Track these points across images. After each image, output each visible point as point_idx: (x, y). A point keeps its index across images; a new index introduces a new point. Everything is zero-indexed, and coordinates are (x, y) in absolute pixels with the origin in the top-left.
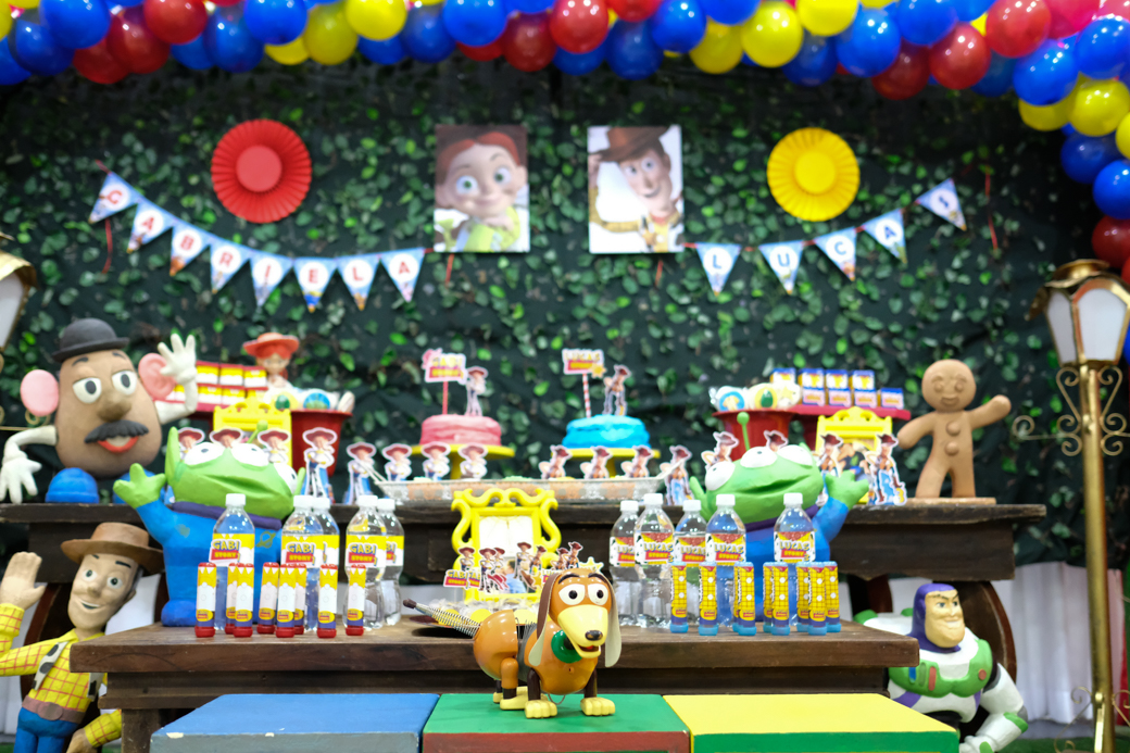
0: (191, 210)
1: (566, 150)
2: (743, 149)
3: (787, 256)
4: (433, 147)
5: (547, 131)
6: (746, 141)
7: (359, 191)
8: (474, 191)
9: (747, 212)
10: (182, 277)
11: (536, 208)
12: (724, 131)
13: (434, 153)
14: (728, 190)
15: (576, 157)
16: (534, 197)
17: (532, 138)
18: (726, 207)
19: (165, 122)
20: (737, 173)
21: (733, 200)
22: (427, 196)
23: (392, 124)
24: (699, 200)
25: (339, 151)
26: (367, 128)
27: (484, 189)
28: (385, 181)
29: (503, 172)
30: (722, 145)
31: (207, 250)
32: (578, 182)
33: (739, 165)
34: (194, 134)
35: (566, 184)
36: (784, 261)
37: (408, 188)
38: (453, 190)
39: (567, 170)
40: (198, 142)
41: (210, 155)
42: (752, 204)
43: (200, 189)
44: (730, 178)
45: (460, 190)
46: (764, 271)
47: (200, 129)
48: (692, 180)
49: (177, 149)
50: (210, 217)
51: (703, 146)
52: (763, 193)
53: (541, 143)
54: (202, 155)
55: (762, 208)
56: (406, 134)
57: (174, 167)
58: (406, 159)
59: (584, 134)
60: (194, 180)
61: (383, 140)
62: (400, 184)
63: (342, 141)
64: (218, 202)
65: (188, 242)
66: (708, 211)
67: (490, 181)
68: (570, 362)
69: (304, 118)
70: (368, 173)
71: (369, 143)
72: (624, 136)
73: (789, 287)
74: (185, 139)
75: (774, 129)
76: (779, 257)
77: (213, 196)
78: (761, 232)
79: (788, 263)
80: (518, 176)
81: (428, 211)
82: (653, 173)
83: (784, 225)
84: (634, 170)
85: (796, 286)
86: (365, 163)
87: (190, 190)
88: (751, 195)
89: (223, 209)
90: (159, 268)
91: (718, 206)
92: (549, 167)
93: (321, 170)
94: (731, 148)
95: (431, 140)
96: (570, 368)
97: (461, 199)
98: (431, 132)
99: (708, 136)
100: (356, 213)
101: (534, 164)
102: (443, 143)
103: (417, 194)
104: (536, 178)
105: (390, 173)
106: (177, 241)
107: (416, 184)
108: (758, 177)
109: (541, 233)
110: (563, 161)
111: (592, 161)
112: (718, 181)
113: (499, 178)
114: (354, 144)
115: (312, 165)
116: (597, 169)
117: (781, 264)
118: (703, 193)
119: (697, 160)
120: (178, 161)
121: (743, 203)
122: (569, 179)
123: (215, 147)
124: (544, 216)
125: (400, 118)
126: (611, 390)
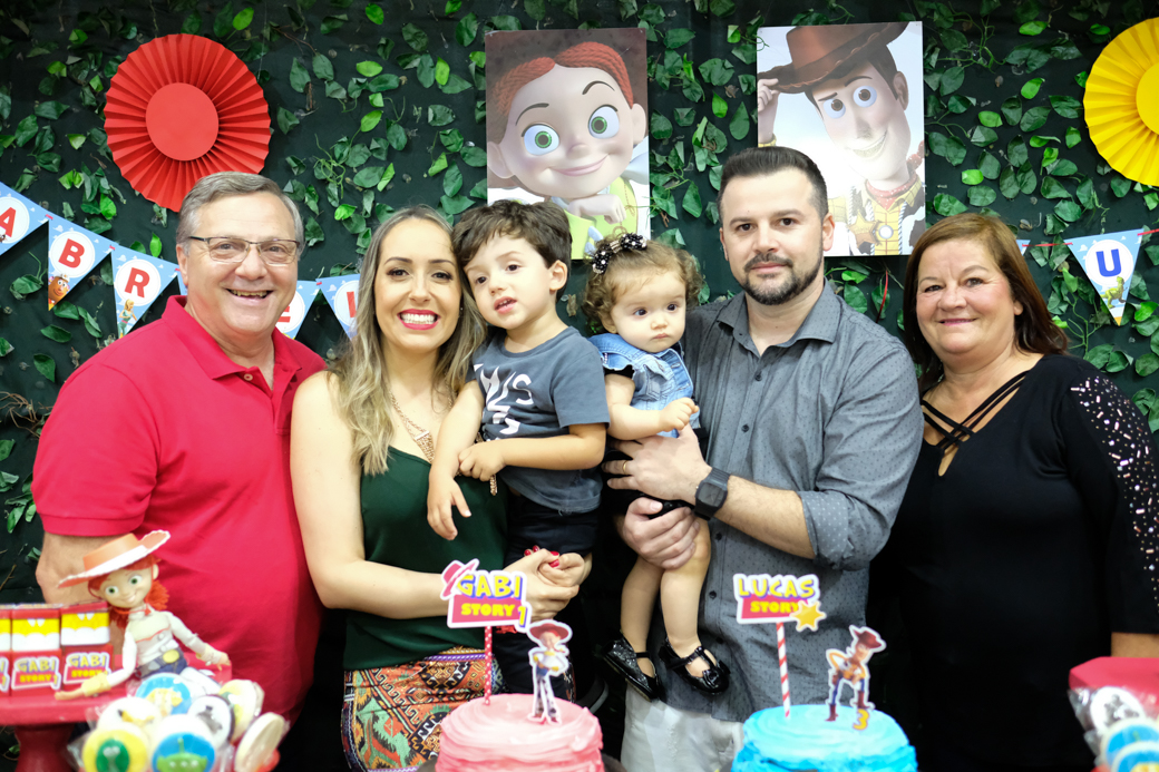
0: (76, 194)
1: (716, 70)
2: (1040, 59)
3: (1115, 253)
4: (480, 71)
5: (683, 36)
6: (1043, 43)
7: (357, 156)
8: (555, 151)
9: (1042, 175)
10: (68, 313)
11: (662, 179)
12: (1004, 26)
13: (483, 85)
14: (1008, 135)
15: (734, 81)
16: (660, 160)
17: (657, 49)
18: (1004, 169)
19: (22, 40)
20: (1027, 104)
21: (1018, 156)
22: (472, 162)
23: (410, 30)
24: (956, 156)
25: (318, 83)
26: (366, 40)
27: (572, 148)
28: (399, 137)
29: (605, 113)
30: (1001, 54)
31: (106, 263)
32: (739, 130)
33: (1030, 90)
34: (72, 60)
35: (715, 132)
36: (1110, 266)
37: (441, 148)
38: (518, 150)
39: (719, 107)
40: (81, 78)
41: (100, 98)
42: (1051, 162)
43: (88, 159)
44: (1013, 115)
45: (530, 149)
46: (1072, 283)
47: (80, 50)
48: (942, 119)
49: (44, 88)
50: (109, 207)
51: (964, 55)
52: (1073, 139)
53: (671, 58)
54: (89, 99)
55: (1070, 168)
56: (434, 51)
57: (41, 120)
58: (435, 94)
59: (749, 40)
60: (78, 143)
61: (395, 62)
62: (426, 140)
63: (322, 65)
64: (119, 181)
65: (72, 253)
66: (971, 177)
67: (582, 131)
68: (749, 599)
69: (255, 26)
70: (370, 122)
71: (370, 68)
72: (820, 41)
73: (1118, 312)
74: (57, 69)
75: (1096, 17)
76: (1100, 256)
77: (112, 170)
78: (1068, 212)
79: (1117, 270)
80: (631, 123)
81: (476, 190)
82: (873, 110)
83: (1109, 197)
84: (838, 106)
85: (1130, 310)
86: (365, 105)
87: (72, 161)
88: (1051, 144)
89: (129, 192)
90: (30, 296)
91: (990, 167)
92: (686, 103)
93: (289, 120)
94: (1015, 57)
95: (478, 59)
96: (747, 613)
97: (532, 166)
98: (478, 45)
99: (973, 35)
100: (352, 195)
101: (659, 100)
102: (499, 64)
103: (454, 158)
104: (663, 124)
105: (407, 122)
106: (55, 249)
107: (453, 140)
108: (1066, 110)
109: (674, 223)
110: (710, 90)
111: (762, 88)
112: (990, 119)
113: (598, 126)
114: (344, 72)
115: (272, 113)
116: (772, 104)
117: (1104, 272)
118: (964, 143)
119: (951, 82)
120: (47, 109)
121: (1036, 158)
122: (724, 123)
123: (106, 84)
124: (678, 195)
125: (422, 21)
126: (840, 675)
